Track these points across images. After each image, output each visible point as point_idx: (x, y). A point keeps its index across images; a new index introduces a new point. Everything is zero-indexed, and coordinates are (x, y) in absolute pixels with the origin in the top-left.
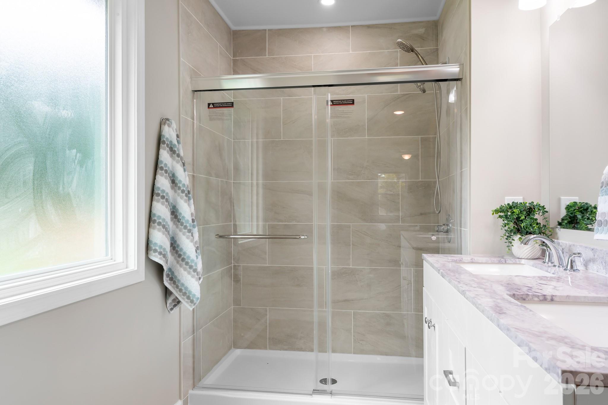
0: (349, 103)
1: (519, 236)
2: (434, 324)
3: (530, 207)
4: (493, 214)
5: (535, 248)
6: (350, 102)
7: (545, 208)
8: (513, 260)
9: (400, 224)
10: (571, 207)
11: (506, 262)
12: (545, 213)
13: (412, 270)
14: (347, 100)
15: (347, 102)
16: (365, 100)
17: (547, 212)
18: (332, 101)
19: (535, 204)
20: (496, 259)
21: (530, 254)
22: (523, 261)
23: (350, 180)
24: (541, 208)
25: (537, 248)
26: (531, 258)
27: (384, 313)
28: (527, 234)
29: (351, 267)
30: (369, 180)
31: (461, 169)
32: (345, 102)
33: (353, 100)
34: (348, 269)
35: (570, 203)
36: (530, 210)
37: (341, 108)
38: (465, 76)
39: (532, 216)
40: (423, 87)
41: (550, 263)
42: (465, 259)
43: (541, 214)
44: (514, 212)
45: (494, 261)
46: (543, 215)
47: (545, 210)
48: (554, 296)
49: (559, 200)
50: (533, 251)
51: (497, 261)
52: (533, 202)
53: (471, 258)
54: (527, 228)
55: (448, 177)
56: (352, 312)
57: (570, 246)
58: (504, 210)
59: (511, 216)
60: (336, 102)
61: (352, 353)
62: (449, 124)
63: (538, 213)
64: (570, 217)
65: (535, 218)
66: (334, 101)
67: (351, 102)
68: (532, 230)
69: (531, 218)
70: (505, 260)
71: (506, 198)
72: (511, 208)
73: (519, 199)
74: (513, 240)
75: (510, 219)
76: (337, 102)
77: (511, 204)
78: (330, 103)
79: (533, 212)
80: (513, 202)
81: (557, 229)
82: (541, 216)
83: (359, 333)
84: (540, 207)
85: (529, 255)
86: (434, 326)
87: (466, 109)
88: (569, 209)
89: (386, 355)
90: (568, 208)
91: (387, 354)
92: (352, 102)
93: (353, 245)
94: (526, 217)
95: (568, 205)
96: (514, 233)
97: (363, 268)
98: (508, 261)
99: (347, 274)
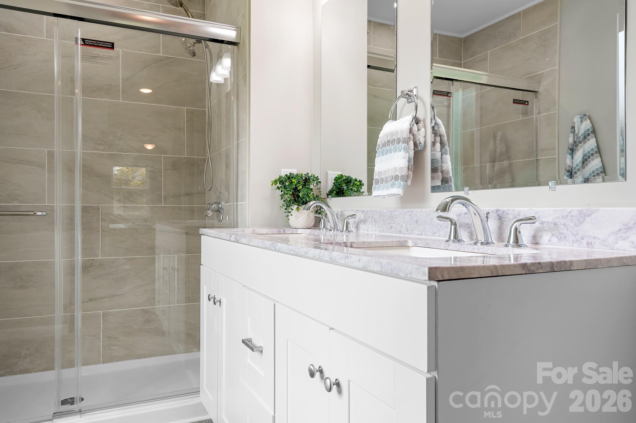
0: (106, 46)
1: (296, 206)
2: (220, 299)
3: (306, 178)
4: (272, 185)
5: (310, 217)
6: (108, 45)
7: (319, 179)
8: (291, 231)
9: (163, 205)
10: (339, 178)
11: (284, 232)
12: (318, 183)
13: (176, 256)
14: (104, 42)
15: (104, 44)
16: (120, 56)
17: (320, 182)
18: (83, 40)
19: (310, 175)
20: (276, 230)
21: (306, 223)
22: (300, 231)
23: (99, 151)
24: (315, 179)
25: (311, 218)
26: (306, 227)
27: (142, 310)
28: (303, 204)
29: (100, 258)
30: (124, 152)
31: (238, 140)
32: (101, 44)
33: (113, 44)
34: (96, 261)
35: (338, 175)
36: (307, 181)
37: (95, 51)
38: (244, 40)
39: (307, 186)
40: (193, 50)
41: (325, 229)
42: (247, 231)
43: (315, 184)
44: (292, 182)
45: (274, 231)
46: (317, 185)
47: (318, 181)
48: (353, 243)
49: (327, 173)
50: (309, 221)
51: (277, 231)
52: (308, 173)
53: (253, 230)
54: (303, 198)
55: (219, 152)
56: (101, 313)
57: (342, 212)
58: (283, 180)
59: (290, 186)
60: (88, 42)
61: (100, 363)
62: (221, 95)
63: (313, 183)
64: (338, 188)
65: (311, 187)
66: (86, 41)
67: (110, 45)
68: (308, 199)
69: (308, 188)
70: (284, 230)
71: (282, 170)
72: (289, 178)
73: (295, 172)
74: (292, 209)
75: (289, 189)
76: (90, 42)
77: (288, 174)
78: (80, 42)
79: (309, 182)
80: (290, 173)
81: (328, 199)
82: (315, 186)
83: (110, 338)
84: (314, 177)
85: (304, 225)
86: (220, 302)
87: (245, 76)
88: (337, 181)
89: (145, 358)
90: (336, 179)
91: (145, 356)
92: (112, 46)
93: (103, 231)
94: (303, 187)
95: (336, 177)
96: (293, 203)
97: (116, 259)
98: (286, 231)
99: (95, 267)
